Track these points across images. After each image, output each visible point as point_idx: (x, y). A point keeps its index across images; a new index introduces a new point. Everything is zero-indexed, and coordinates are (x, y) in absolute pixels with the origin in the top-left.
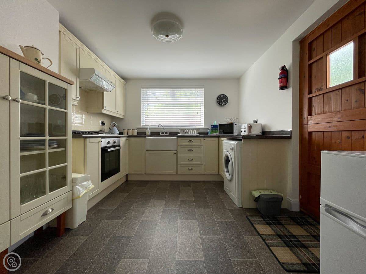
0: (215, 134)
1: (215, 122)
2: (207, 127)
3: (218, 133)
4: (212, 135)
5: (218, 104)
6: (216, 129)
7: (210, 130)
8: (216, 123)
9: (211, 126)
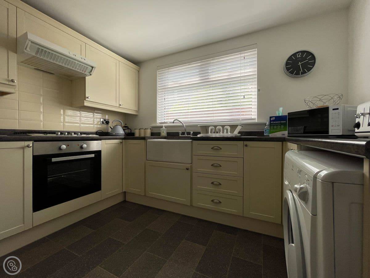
0: (278, 134)
1: (281, 109)
2: (262, 121)
3: (286, 133)
4: (271, 135)
5: (288, 73)
6: (281, 124)
7: (268, 125)
8: (281, 112)
9: (271, 117)
